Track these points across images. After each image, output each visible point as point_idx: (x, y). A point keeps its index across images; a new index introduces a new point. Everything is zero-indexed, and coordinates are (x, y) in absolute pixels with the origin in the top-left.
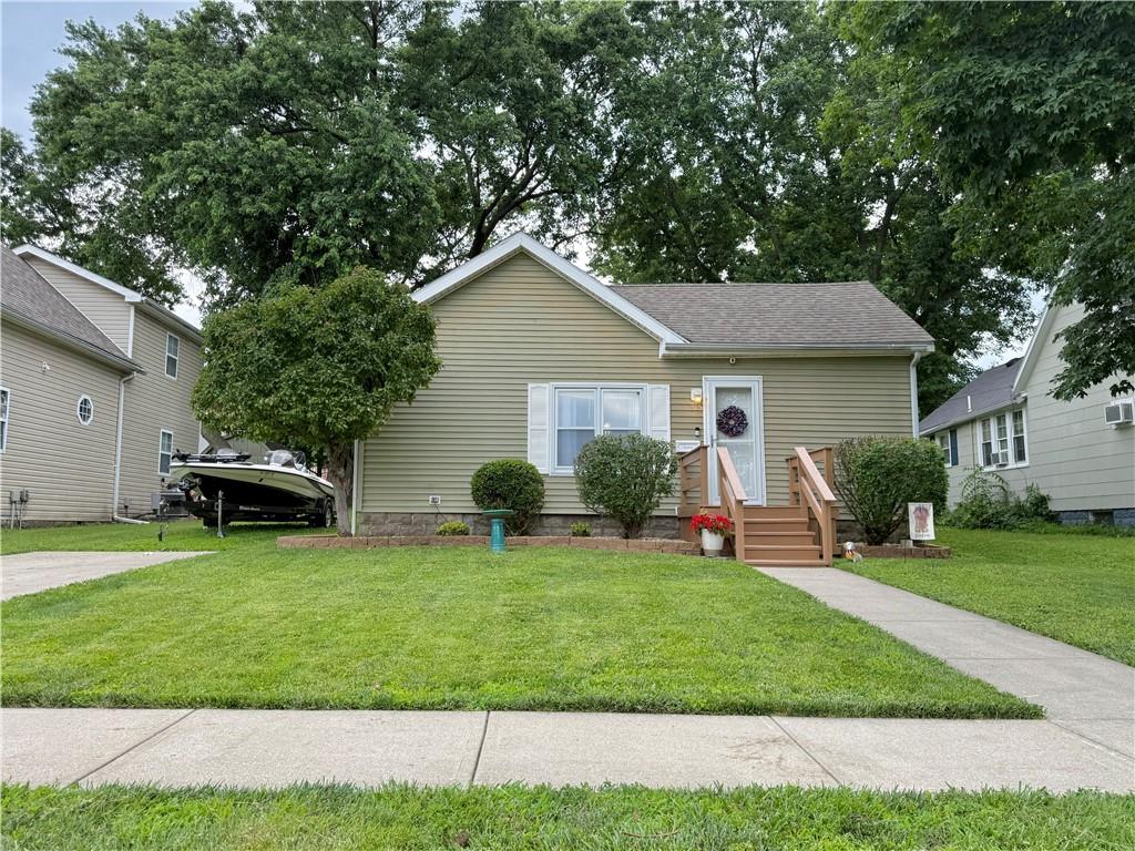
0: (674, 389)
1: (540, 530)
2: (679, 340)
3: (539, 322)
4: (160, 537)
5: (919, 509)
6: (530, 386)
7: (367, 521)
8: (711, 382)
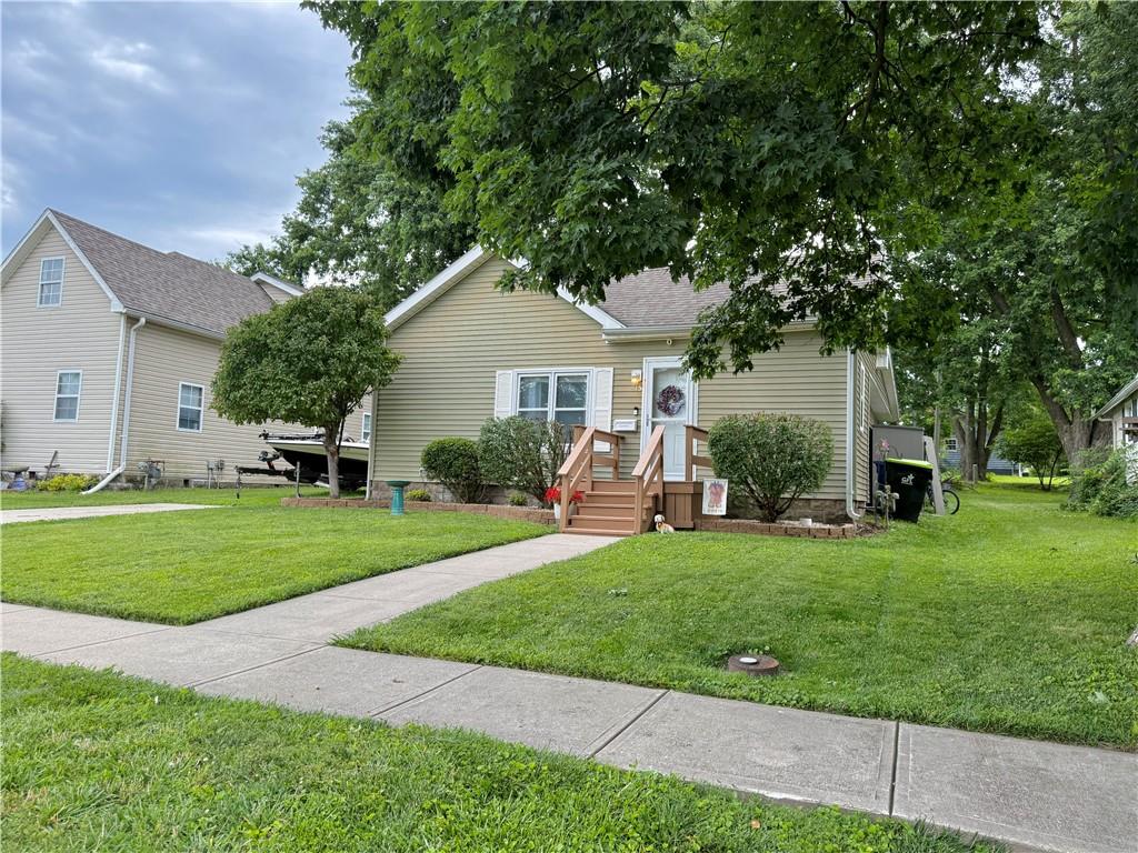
0: (617, 372)
1: (501, 499)
2: (618, 326)
3: (508, 316)
4: (238, 496)
5: (714, 485)
6: (498, 372)
7: (376, 488)
8: (652, 363)
